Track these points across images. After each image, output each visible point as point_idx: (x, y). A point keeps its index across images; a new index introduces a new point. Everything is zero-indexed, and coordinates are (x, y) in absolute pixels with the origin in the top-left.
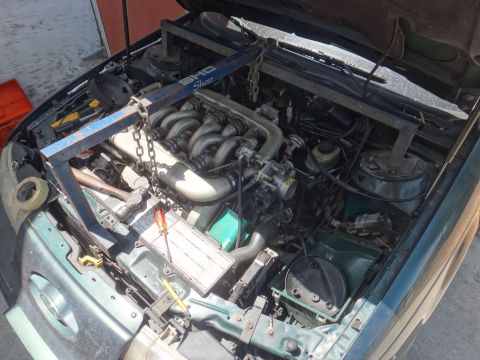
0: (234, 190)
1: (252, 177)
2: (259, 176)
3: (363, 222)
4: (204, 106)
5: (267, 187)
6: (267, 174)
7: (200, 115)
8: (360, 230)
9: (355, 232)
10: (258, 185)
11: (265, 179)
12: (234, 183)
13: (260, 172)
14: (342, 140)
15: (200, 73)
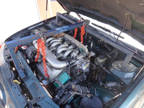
0: (68, 66)
1: (75, 63)
2: (77, 63)
3: (110, 85)
4: (65, 39)
5: (79, 67)
6: (79, 62)
7: (63, 41)
8: (109, 87)
9: (107, 87)
10: (76, 66)
11: (78, 64)
12: (68, 64)
13: (77, 62)
14: (108, 56)
15: (63, 27)
